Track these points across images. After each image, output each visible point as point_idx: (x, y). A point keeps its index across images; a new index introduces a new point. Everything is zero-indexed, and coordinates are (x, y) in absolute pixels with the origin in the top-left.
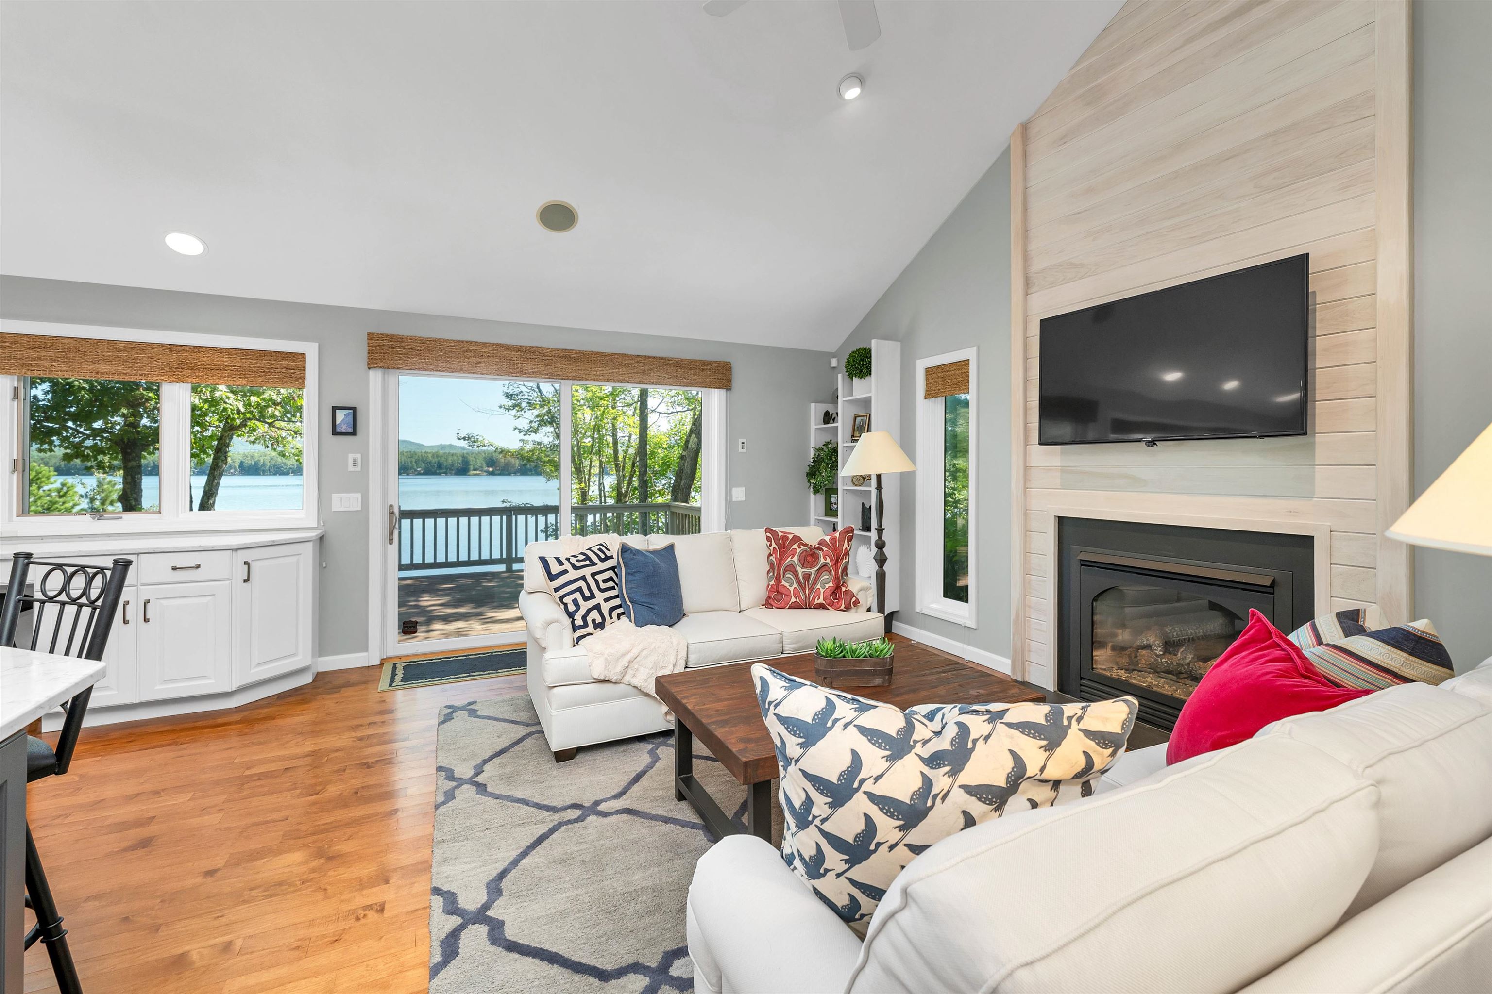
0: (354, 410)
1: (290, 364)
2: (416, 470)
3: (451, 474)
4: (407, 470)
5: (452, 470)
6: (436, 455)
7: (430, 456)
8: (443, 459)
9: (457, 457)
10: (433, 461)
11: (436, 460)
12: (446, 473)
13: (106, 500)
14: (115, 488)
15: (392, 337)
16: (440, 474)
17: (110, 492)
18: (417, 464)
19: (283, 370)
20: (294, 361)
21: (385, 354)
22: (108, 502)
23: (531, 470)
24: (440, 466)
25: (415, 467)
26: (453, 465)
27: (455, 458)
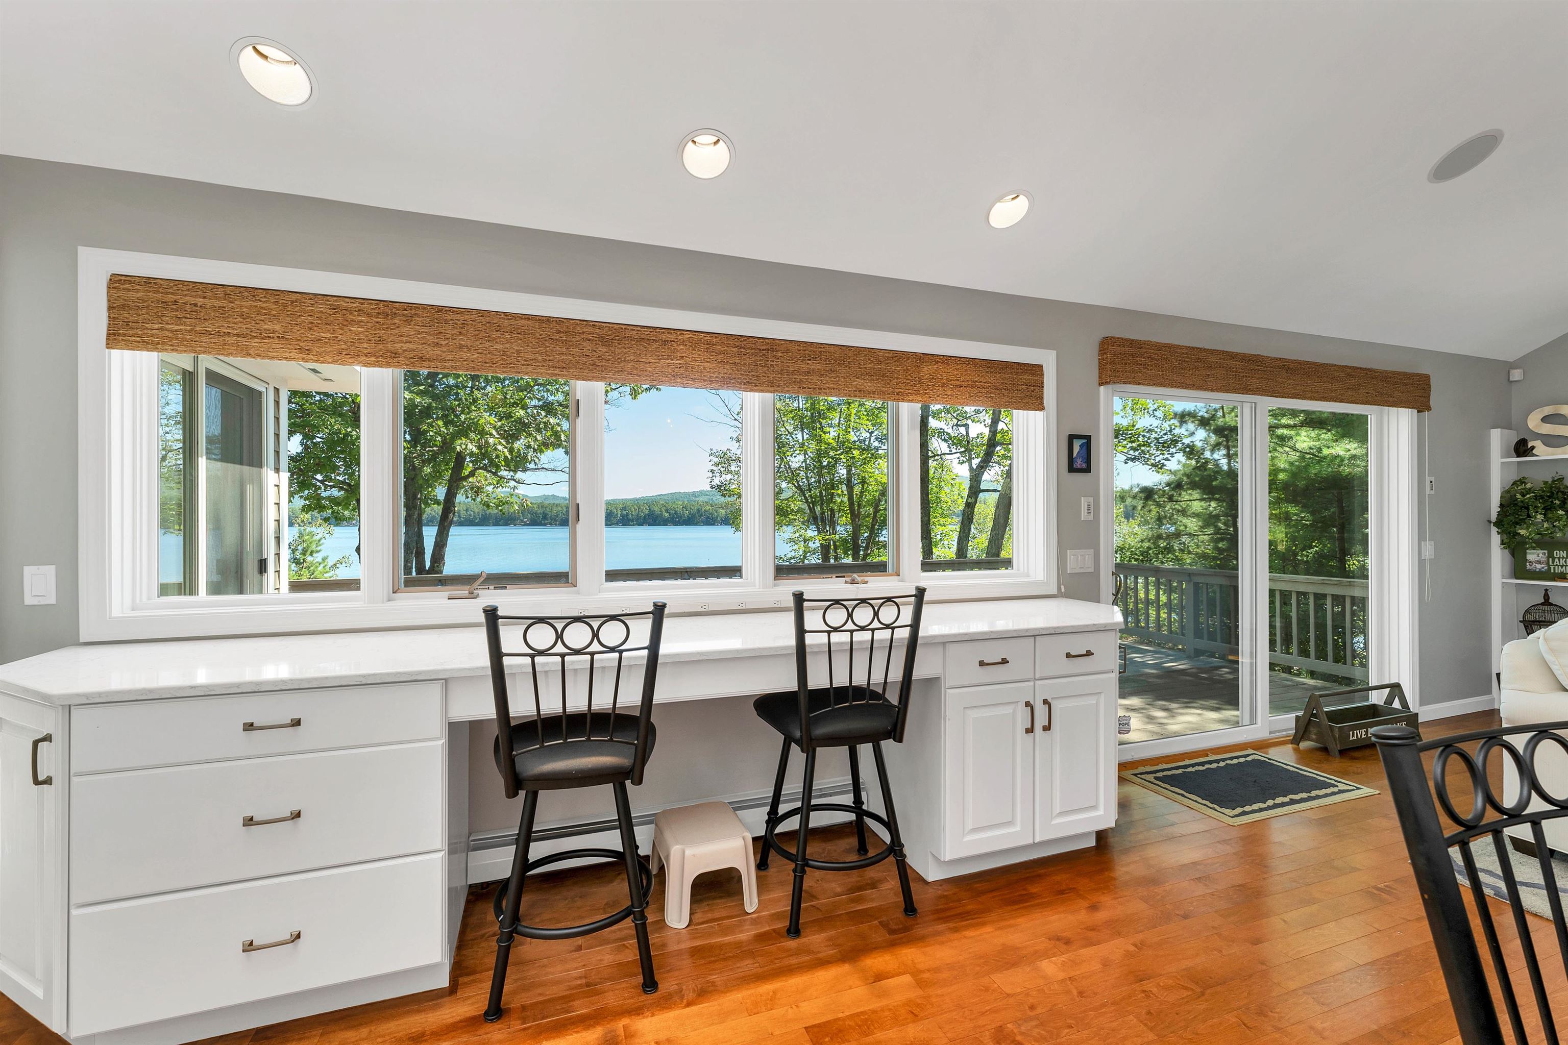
0: (1088, 438)
1: (1029, 379)
2: (522, 521)
3: (556, 525)
4: (514, 520)
5: (557, 521)
6: (541, 506)
7: (535, 506)
8: (548, 509)
9: (562, 507)
10: (539, 512)
11: (541, 510)
12: (551, 524)
13: (307, 551)
14: (314, 539)
15: (1131, 343)
16: (545, 525)
17: (311, 543)
18: (523, 515)
19: (1024, 387)
20: (1033, 374)
21: (1126, 364)
22: (308, 553)
23: (633, 521)
24: (545, 516)
25: (522, 518)
26: (557, 516)
27: (560, 508)
